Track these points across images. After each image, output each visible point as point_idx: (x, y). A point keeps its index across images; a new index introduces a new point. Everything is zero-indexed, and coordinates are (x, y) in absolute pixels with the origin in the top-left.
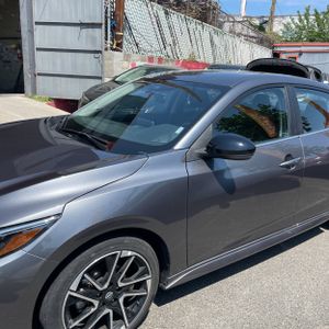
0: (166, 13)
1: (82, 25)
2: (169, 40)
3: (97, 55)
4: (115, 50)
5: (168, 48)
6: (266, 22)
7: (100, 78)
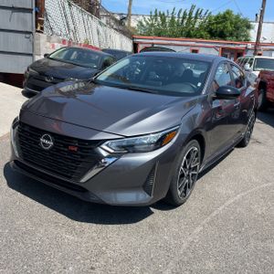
0: (70, 5)
1: (14, 9)
2: (72, 27)
3: (28, 36)
4: (39, 32)
5: (71, 33)
6: (124, 18)
7: (31, 55)
